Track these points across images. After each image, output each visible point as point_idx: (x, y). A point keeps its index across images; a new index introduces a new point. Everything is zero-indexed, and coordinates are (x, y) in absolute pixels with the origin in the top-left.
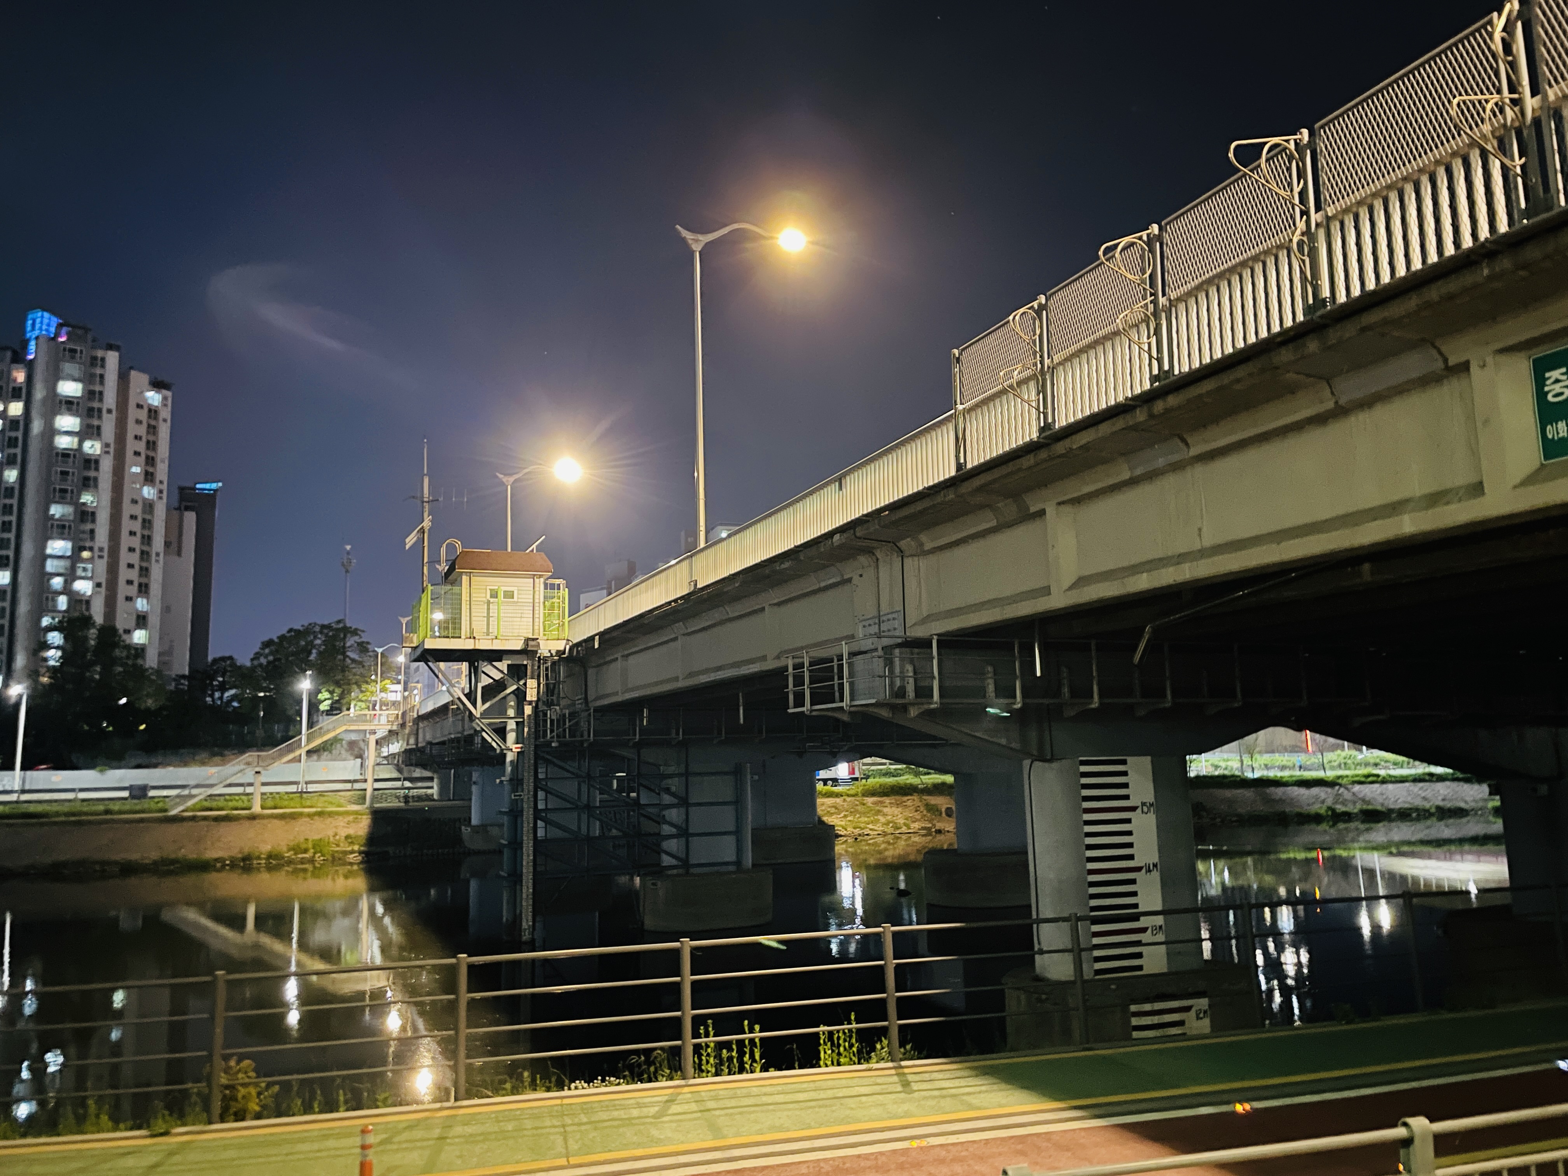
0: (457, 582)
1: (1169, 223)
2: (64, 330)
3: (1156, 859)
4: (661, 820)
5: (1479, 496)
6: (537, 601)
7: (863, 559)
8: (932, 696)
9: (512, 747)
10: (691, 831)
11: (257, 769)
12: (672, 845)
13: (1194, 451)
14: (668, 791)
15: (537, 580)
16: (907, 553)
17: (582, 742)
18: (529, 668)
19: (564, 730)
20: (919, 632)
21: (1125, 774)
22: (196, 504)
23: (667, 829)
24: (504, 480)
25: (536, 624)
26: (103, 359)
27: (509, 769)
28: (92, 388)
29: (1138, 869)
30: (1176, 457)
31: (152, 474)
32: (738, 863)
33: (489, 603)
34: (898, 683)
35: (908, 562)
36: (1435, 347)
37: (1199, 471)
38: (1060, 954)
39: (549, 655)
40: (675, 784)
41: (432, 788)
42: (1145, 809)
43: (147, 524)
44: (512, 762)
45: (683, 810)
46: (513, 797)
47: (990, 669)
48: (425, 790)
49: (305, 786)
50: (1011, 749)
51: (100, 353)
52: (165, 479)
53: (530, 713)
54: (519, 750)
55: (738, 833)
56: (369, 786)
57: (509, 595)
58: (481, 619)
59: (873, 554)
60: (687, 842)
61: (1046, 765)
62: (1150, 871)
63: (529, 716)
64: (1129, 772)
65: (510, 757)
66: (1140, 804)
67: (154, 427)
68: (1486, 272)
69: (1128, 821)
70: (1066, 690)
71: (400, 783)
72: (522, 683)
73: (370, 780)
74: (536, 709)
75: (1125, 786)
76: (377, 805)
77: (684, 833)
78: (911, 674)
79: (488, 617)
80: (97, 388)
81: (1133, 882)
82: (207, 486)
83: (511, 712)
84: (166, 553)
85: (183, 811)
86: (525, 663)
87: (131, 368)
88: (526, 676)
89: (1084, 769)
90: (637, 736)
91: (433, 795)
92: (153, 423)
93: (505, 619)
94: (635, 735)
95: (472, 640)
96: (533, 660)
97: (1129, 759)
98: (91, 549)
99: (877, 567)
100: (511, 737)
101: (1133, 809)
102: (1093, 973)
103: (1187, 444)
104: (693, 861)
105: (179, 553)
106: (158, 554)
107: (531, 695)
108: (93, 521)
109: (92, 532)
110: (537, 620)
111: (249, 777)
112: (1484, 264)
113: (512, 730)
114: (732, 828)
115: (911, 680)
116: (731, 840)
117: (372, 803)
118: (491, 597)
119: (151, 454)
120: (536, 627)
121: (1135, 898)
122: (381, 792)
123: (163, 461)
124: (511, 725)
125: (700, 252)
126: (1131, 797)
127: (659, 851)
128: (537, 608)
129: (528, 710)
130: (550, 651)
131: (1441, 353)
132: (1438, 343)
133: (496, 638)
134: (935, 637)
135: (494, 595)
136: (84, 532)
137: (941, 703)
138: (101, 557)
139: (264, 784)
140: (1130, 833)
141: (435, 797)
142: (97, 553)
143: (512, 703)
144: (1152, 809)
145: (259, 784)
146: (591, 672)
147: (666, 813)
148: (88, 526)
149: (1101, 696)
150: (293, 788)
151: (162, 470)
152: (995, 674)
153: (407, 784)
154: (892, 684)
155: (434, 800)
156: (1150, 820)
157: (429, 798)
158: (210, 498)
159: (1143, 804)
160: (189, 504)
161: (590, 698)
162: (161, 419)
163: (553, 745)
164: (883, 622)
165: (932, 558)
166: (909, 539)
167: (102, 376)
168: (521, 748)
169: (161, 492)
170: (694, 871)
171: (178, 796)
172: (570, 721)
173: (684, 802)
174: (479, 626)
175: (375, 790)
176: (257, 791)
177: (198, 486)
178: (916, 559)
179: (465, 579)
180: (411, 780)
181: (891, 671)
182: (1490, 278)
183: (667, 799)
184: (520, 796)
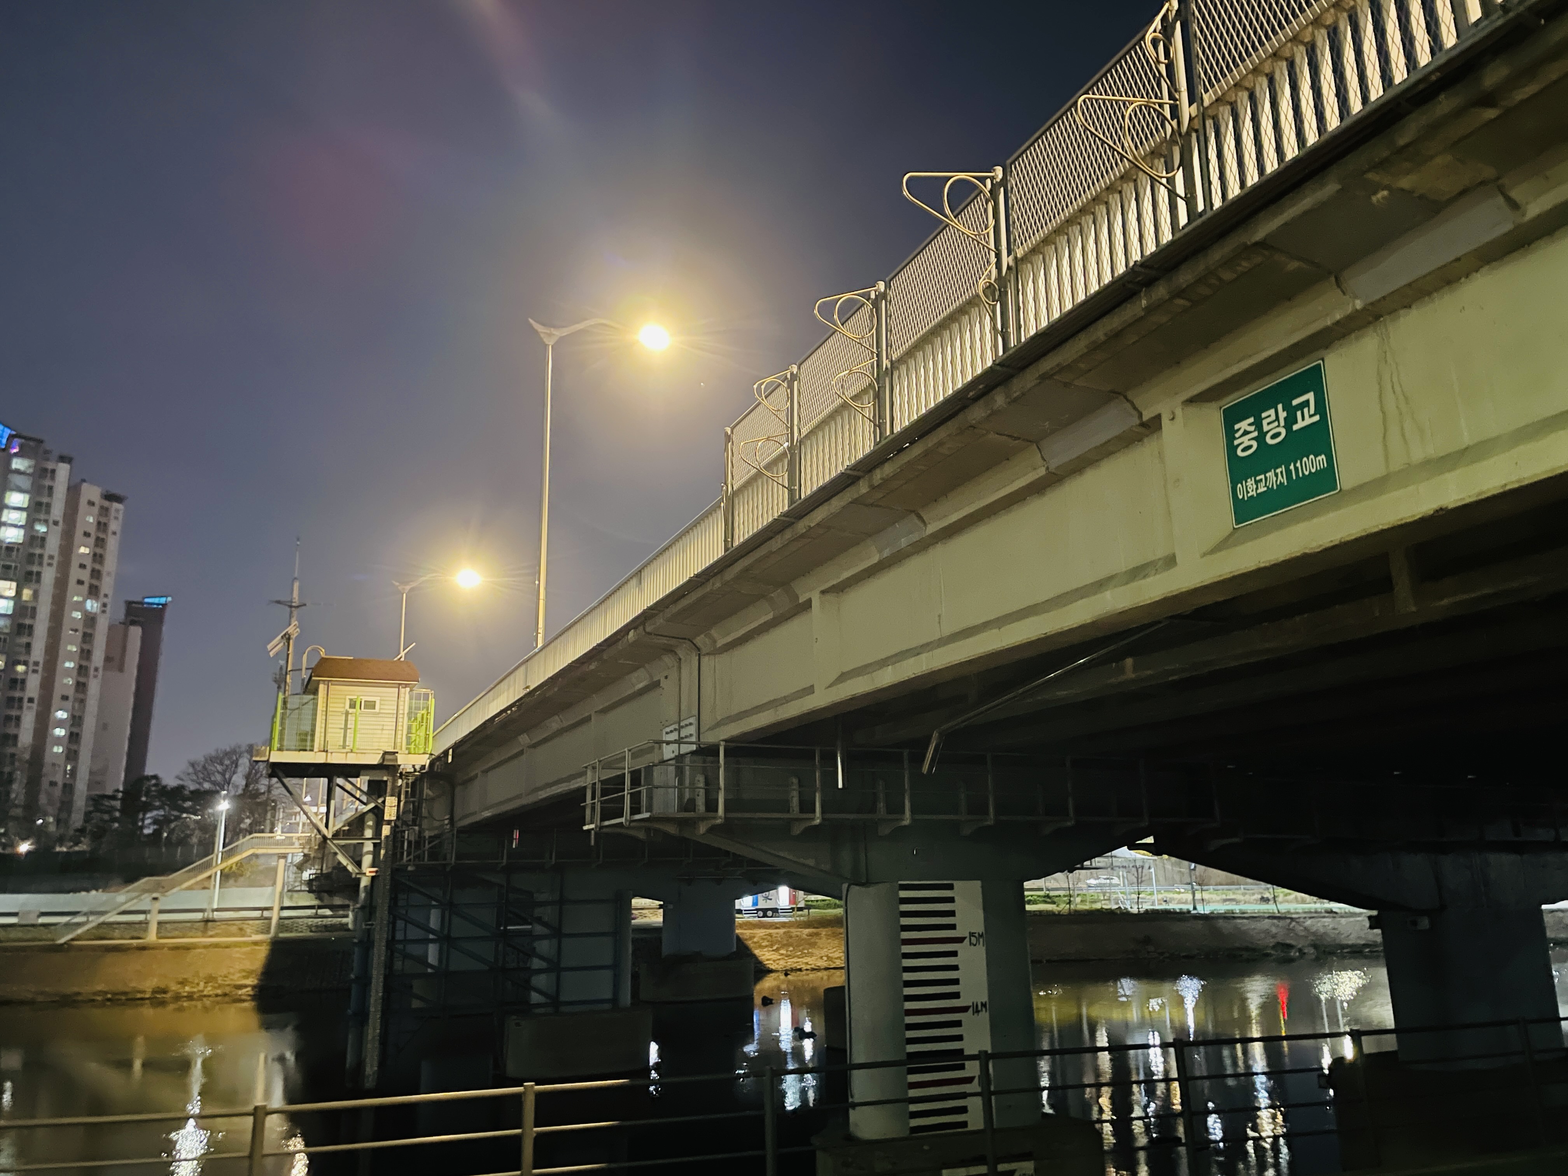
0: (315, 692)
1: (892, 279)
2: (17, 441)
3: (985, 999)
4: (532, 953)
5: (1173, 567)
6: (401, 712)
7: (668, 660)
8: (716, 810)
9: (368, 870)
10: (562, 965)
11: (155, 895)
12: (540, 981)
13: (932, 528)
14: (539, 920)
15: (402, 690)
16: (704, 650)
17: (445, 866)
18: (389, 784)
19: (424, 852)
20: (709, 738)
21: (951, 900)
22: (141, 619)
23: (536, 963)
24: (400, 588)
25: (399, 736)
26: (53, 471)
27: (362, 895)
28: (39, 499)
29: (964, 1009)
30: (915, 537)
31: (97, 587)
32: (615, 1000)
33: (347, 714)
34: (687, 796)
35: (705, 660)
36: (1128, 400)
37: (939, 552)
38: (872, 1107)
39: (412, 770)
40: (548, 913)
41: (347, 916)
42: (974, 940)
43: (87, 638)
44: (366, 887)
45: (555, 941)
46: (364, 927)
47: (795, 781)
48: (339, 919)
49: (211, 914)
50: (821, 871)
51: (50, 466)
52: (110, 593)
53: (388, 834)
54: (374, 874)
55: (615, 967)
56: (275, 916)
57: (371, 705)
58: (338, 730)
59: (676, 654)
60: (558, 979)
61: (863, 889)
62: (978, 1012)
63: (387, 837)
64: (956, 899)
65: (364, 882)
66: (967, 935)
67: (103, 540)
68: (1144, 302)
69: (954, 954)
70: (881, 805)
71: (314, 911)
72: (380, 800)
73: (276, 908)
74: (395, 831)
75: (952, 913)
76: (281, 935)
77: (555, 967)
78: (702, 785)
79: (346, 728)
80: (45, 500)
81: (958, 1024)
82: (156, 600)
83: (368, 833)
84: (105, 668)
85: (72, 940)
86: (385, 778)
87: (84, 481)
88: (385, 793)
89: (903, 894)
90: (505, 861)
91: (347, 924)
92: (102, 536)
93: (363, 731)
94: (502, 859)
95: (324, 754)
96: (394, 776)
97: (956, 884)
98: (25, 663)
99: (680, 668)
100: (367, 860)
101: (960, 940)
102: (908, 1132)
103: (923, 522)
104: (563, 998)
105: (121, 669)
106: (96, 669)
107: (390, 813)
108: (30, 634)
109: (28, 645)
110: (399, 733)
111: (145, 903)
112: (1142, 294)
113: (368, 853)
114: (608, 961)
115: (702, 792)
116: (608, 974)
117: (277, 933)
118: (351, 707)
119: (97, 567)
120: (399, 740)
121: (960, 1042)
122: (292, 920)
123: (109, 574)
124: (369, 846)
125: (552, 347)
126: (958, 927)
127: (527, 986)
128: (400, 720)
129: (386, 830)
130: (414, 766)
131: (1135, 408)
132: (1130, 395)
133: (352, 751)
134: (722, 743)
135: (353, 705)
136: (20, 645)
137: (725, 818)
138: (35, 671)
139: (161, 912)
140: (955, 968)
141: (350, 926)
142: (31, 668)
143: (370, 823)
144: (981, 940)
145: (156, 911)
146: (458, 789)
147: (536, 944)
148: (24, 640)
149: (913, 812)
150: (199, 916)
151: (107, 584)
152: (800, 786)
153: (328, 912)
154: (681, 796)
155: (349, 930)
156: (980, 952)
157: (343, 927)
158: (159, 613)
159: (972, 934)
160: (136, 619)
161: (456, 818)
162: (110, 532)
163: (410, 868)
164: (682, 727)
165: (725, 656)
166: (702, 636)
167: (51, 488)
168: (376, 872)
169: (104, 605)
170: (563, 1009)
171: (67, 925)
172: (429, 843)
173: (557, 933)
174: (335, 737)
175: (281, 918)
176: (155, 918)
177: (147, 600)
178: (712, 657)
179: (322, 688)
180: (330, 907)
181: (681, 782)
182: (1149, 310)
183: (539, 929)
184: (372, 925)
